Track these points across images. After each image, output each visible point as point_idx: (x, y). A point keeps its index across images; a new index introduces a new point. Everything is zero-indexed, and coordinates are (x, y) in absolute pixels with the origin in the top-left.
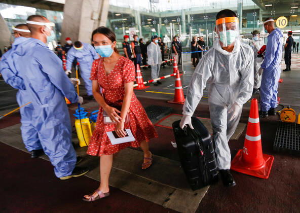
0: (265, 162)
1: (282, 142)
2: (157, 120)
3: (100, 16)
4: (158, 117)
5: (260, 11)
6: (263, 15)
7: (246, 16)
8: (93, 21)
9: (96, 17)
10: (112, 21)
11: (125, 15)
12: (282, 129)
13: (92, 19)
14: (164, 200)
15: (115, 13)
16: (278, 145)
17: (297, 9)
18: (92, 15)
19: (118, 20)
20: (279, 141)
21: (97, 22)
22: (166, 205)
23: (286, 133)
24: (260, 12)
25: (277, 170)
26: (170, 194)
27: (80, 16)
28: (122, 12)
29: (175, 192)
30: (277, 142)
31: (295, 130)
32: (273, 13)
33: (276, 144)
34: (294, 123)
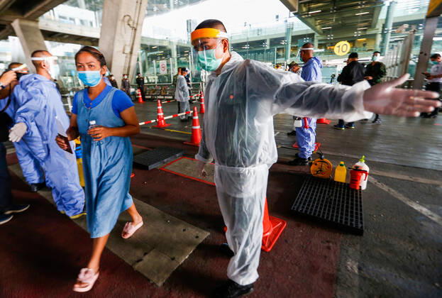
0: (272, 229)
1: (304, 204)
2: (164, 163)
3: (132, 49)
4: (165, 160)
5: (315, 36)
6: (319, 41)
7: (297, 43)
8: (125, 55)
9: (128, 50)
10: (149, 54)
11: (161, 48)
12: (310, 186)
13: (124, 53)
14: (136, 259)
15: (151, 46)
16: (298, 208)
17: (365, 30)
18: (124, 50)
19: (155, 53)
20: (300, 203)
21: (129, 56)
22: (136, 267)
23: (314, 191)
24: (315, 38)
25: (286, 241)
26: (145, 254)
27: (113, 50)
28: (157, 44)
29: (151, 252)
30: (298, 204)
31: (328, 189)
32: (331, 37)
33: (296, 207)
34: (328, 179)
